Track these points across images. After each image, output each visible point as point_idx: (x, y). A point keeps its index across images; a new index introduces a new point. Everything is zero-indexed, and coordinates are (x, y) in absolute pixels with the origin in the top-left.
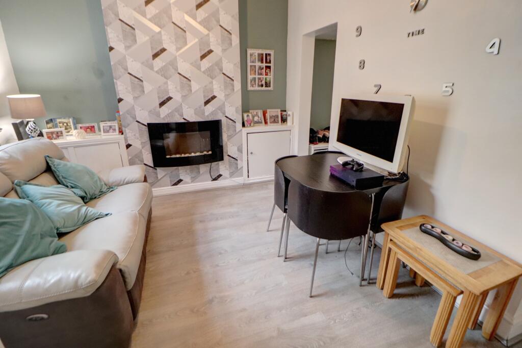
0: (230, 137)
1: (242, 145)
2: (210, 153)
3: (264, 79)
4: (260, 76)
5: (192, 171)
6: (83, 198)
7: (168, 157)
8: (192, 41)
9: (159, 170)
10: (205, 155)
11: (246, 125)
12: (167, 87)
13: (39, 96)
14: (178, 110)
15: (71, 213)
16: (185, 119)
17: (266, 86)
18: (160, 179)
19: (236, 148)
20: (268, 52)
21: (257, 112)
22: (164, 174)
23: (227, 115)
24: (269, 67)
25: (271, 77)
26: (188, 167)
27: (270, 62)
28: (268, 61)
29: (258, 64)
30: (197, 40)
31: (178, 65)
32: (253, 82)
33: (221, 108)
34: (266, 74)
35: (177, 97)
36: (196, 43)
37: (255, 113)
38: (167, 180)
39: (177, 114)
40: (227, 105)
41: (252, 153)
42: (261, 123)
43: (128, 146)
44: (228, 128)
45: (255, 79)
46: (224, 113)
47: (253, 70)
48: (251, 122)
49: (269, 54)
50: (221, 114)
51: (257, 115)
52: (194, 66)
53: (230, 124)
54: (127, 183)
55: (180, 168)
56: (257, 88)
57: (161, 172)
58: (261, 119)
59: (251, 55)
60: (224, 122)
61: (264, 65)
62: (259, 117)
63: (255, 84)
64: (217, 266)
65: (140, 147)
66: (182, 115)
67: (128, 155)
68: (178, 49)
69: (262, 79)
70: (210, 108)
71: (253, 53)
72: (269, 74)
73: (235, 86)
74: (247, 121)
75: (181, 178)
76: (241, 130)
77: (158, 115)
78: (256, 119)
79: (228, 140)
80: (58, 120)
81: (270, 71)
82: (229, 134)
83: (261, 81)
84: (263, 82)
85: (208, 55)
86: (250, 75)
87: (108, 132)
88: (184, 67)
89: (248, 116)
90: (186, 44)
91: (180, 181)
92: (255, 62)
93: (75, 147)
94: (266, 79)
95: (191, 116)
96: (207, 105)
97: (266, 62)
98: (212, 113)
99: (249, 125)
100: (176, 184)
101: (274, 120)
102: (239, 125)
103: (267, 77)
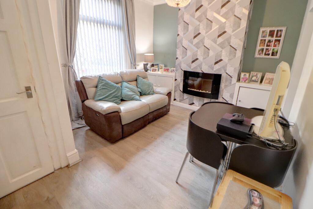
0: (226, 86)
1: (234, 94)
2: (210, 92)
3: (272, 50)
4: (268, 48)
5: (200, 100)
6: (140, 93)
7: (189, 89)
8: (215, 27)
9: (185, 95)
10: (207, 93)
11: (241, 81)
12: (197, 53)
13: (153, 54)
14: (200, 66)
15: (129, 95)
16: (202, 71)
17: (273, 55)
18: (185, 99)
19: (229, 95)
20: (279, 29)
21: (257, 74)
22: (187, 98)
23: (227, 72)
24: (279, 41)
25: (279, 48)
26: (198, 97)
27: (280, 36)
28: (279, 35)
29: (268, 38)
30: (218, 26)
31: (205, 41)
32: (261, 51)
33: (224, 68)
34: (275, 46)
35: (201, 58)
36: (217, 28)
37: (255, 74)
38: (187, 101)
39: (199, 67)
40: (228, 66)
41: (240, 101)
42: (257, 82)
43: (176, 80)
44: (226, 81)
45: (263, 50)
46: (225, 71)
47: (262, 43)
48: (247, 80)
49: (281, 31)
50: (223, 71)
51: (256, 76)
52: (213, 42)
53: (228, 78)
54: (160, 94)
55: (194, 97)
56: (263, 56)
57: (186, 96)
58: (258, 79)
59: (263, 32)
60: (224, 76)
61: (274, 38)
62: (257, 77)
63: (263, 53)
64: (163, 142)
65: (180, 81)
66: (201, 69)
67: (175, 84)
68: (206, 32)
69: (269, 49)
70: (217, 66)
71: (265, 31)
72: (277, 46)
73: (237, 54)
74: (243, 78)
75: (194, 102)
76: (235, 84)
77: (190, 67)
78: (254, 78)
79: (225, 88)
80: (160, 65)
81: (279, 43)
82: (226, 84)
83: (268, 51)
84: (271, 52)
85: (223, 34)
86: (260, 46)
87: (172, 72)
88: (208, 42)
89: (245, 75)
90: (211, 29)
91: (193, 104)
92: (266, 37)
93: (158, 76)
94: (273, 49)
95: (206, 70)
96: (216, 65)
97: (277, 36)
98: (218, 69)
99: (243, 82)
100: (190, 104)
101: (269, 82)
102: (234, 80)
103: (274, 48)
